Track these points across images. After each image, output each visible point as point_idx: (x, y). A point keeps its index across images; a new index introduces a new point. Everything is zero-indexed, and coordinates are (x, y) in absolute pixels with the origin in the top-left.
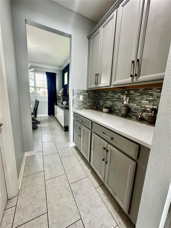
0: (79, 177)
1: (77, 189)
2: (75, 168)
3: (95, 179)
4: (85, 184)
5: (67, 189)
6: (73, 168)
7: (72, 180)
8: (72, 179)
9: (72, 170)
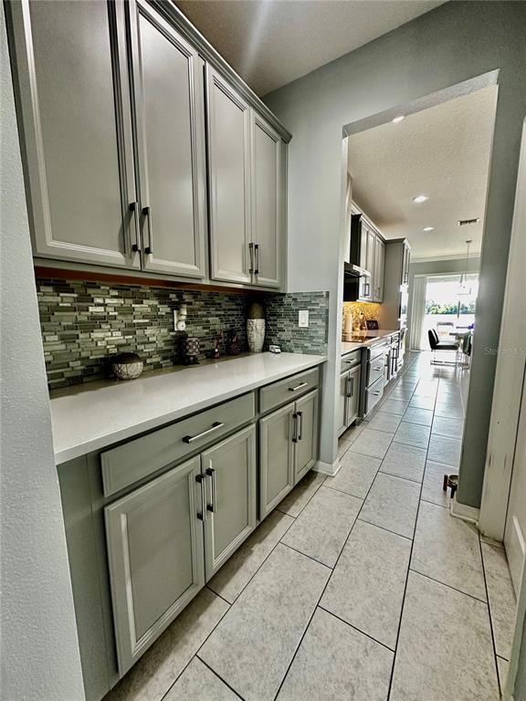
0: (298, 560)
1: (327, 547)
2: (277, 590)
3: (275, 526)
4: (302, 538)
5: (347, 567)
6: (281, 596)
7: (318, 572)
8: (317, 574)
9: (291, 595)
